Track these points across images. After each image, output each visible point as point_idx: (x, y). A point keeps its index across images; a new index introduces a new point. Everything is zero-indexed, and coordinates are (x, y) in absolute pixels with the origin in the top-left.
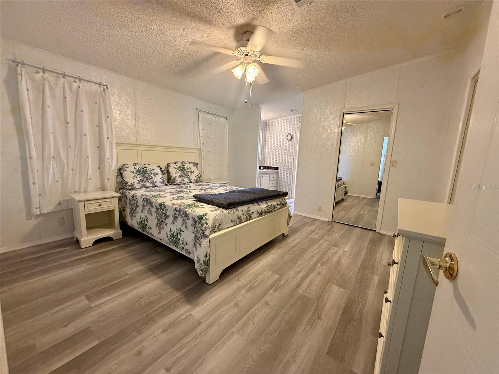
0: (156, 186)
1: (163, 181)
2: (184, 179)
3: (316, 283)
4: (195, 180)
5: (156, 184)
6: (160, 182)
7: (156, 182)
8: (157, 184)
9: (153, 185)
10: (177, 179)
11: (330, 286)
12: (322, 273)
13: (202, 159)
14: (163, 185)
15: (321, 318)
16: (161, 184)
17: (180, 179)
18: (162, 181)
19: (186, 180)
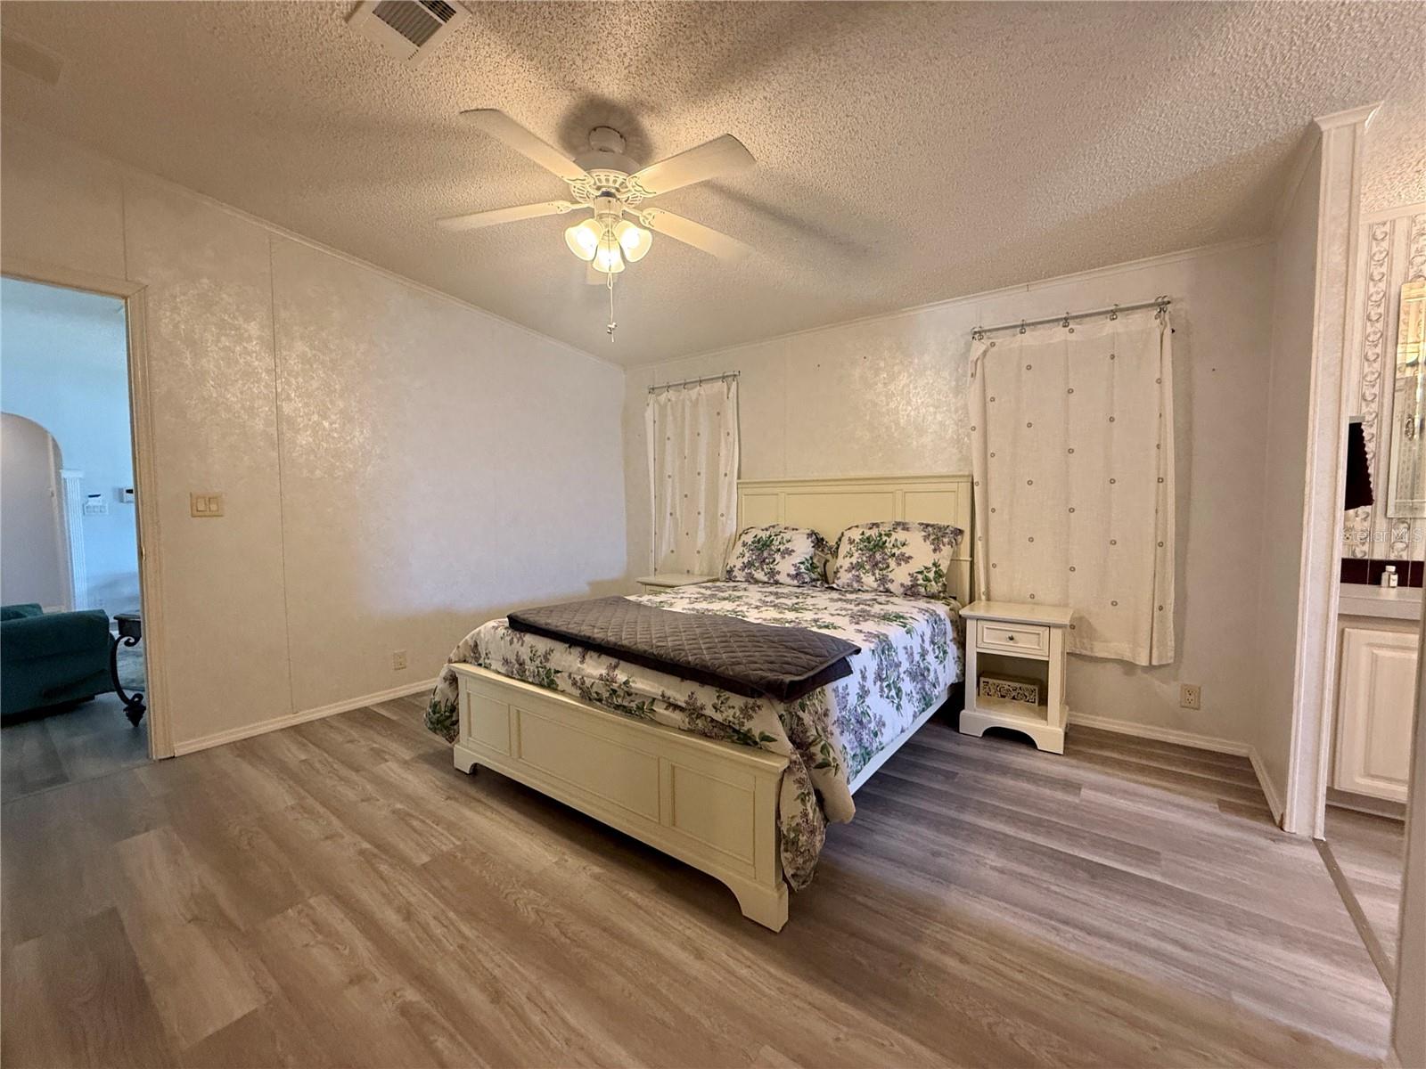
0: (777, 583)
1: (797, 574)
2: (862, 575)
3: (314, 951)
4: (902, 585)
5: (777, 577)
6: (788, 575)
7: (779, 573)
8: (782, 578)
9: (769, 579)
10: (842, 573)
11: (266, 992)
12: (356, 989)
13: (990, 512)
14: (795, 582)
15: (190, 922)
16: (788, 581)
17: (850, 575)
18: (795, 573)
19: (869, 580)
